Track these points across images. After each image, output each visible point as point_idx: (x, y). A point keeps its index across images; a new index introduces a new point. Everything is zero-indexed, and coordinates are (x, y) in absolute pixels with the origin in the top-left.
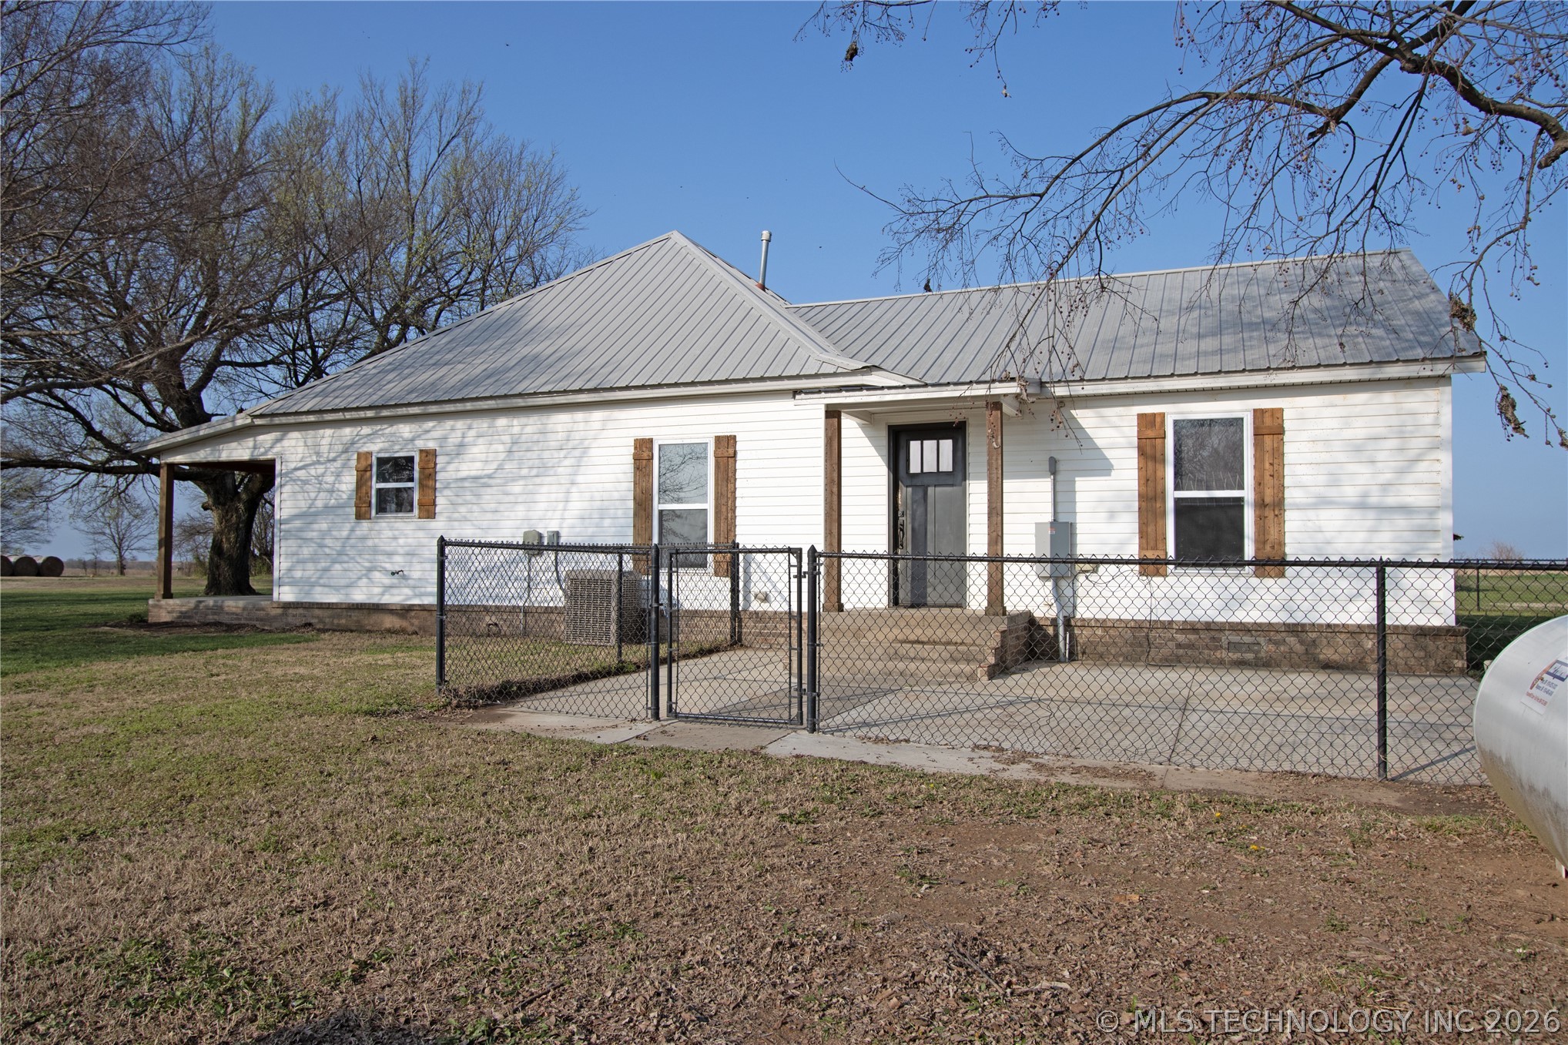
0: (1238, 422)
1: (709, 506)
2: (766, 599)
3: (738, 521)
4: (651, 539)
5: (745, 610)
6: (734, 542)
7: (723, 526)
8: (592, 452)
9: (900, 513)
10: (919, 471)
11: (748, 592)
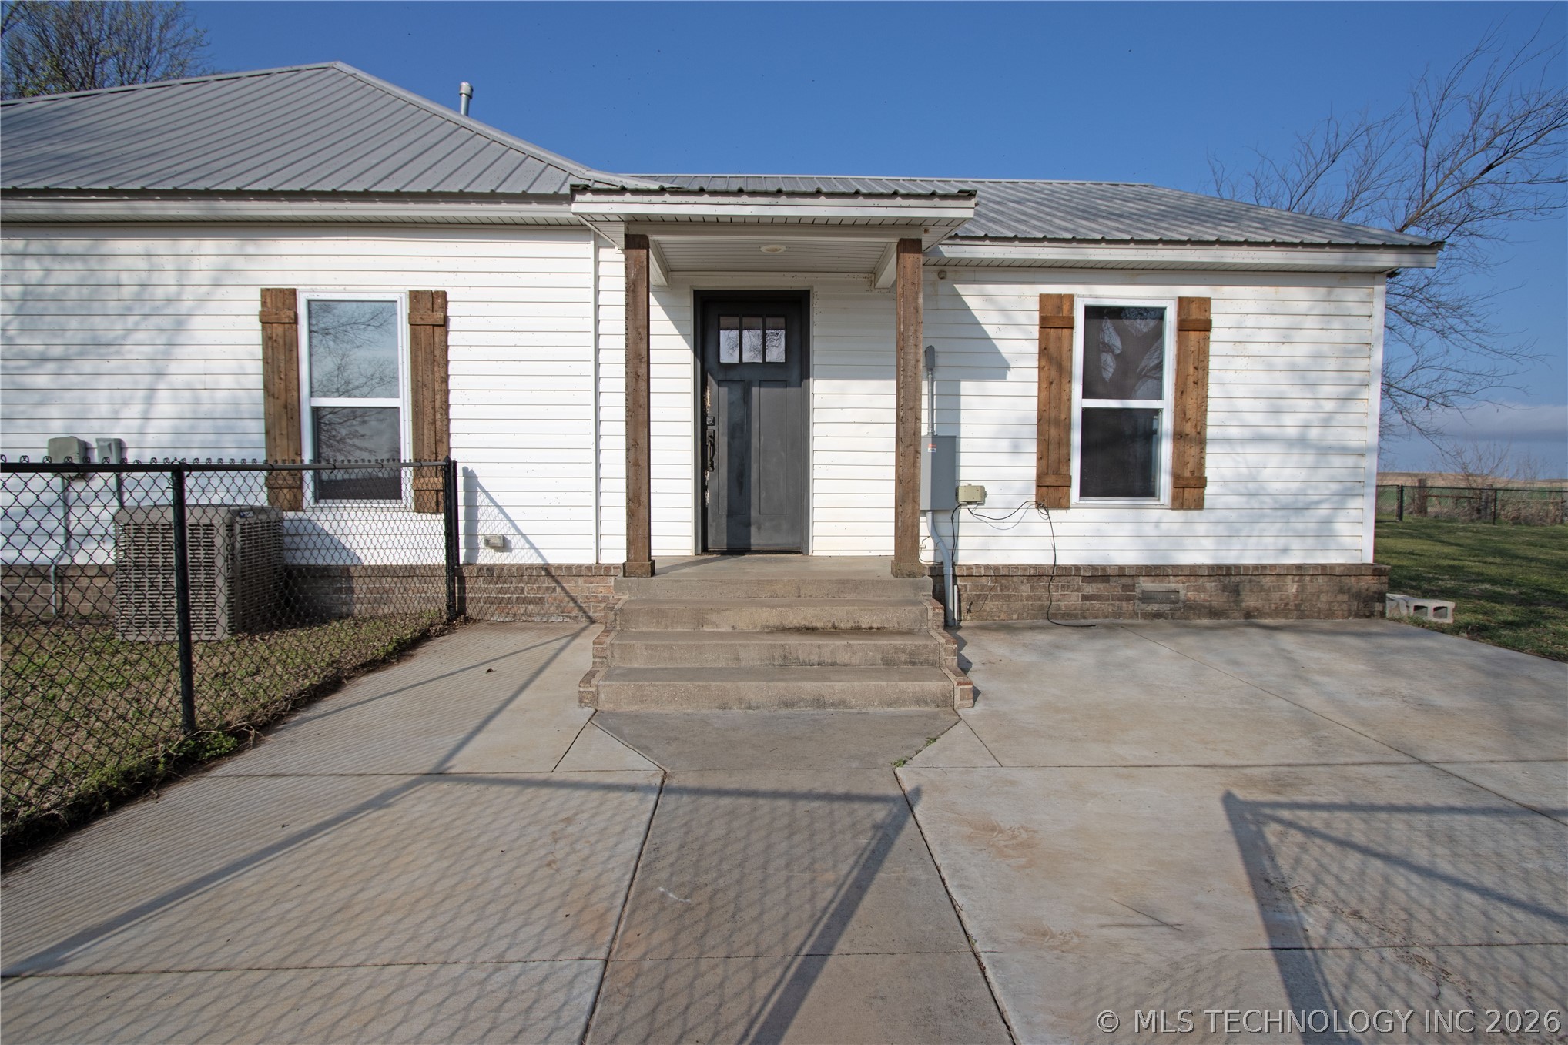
0: (1159, 314)
1: (403, 402)
2: (504, 545)
3: (454, 427)
4: (299, 453)
5: (467, 564)
6: (448, 459)
7: (428, 435)
8: (196, 322)
9: (709, 420)
10: (736, 360)
11: (471, 535)
